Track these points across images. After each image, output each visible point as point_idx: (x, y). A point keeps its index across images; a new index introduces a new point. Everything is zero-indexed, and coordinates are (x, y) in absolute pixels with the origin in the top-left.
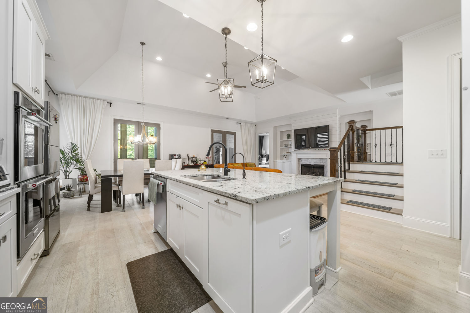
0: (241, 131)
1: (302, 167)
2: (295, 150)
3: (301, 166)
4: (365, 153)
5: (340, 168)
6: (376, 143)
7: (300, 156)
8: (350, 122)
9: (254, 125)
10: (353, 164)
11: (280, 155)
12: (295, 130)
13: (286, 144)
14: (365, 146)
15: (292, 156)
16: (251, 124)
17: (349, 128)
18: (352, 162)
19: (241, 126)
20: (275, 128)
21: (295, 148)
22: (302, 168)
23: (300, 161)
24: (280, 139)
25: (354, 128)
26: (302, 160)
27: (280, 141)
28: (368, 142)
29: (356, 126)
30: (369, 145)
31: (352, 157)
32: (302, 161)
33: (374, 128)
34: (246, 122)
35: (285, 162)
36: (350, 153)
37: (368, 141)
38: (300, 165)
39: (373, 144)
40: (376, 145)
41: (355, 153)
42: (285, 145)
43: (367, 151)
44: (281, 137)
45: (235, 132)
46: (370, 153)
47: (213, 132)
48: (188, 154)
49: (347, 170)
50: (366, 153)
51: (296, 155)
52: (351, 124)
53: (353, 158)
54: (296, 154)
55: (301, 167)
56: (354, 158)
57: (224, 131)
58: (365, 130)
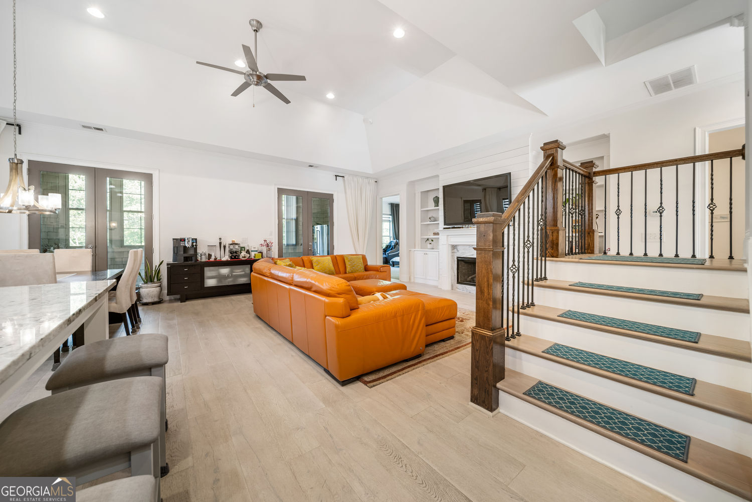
0: (346, 193)
1: (460, 263)
2: (444, 228)
3: (458, 261)
4: (589, 233)
5: (514, 277)
6: (618, 206)
7: (455, 241)
8: (547, 147)
9: (373, 182)
10: (554, 263)
11: (421, 238)
12: (444, 187)
13: (433, 217)
14: (589, 214)
15: (440, 240)
16: (367, 178)
17: (544, 161)
18: (553, 257)
19: (344, 181)
20: (412, 184)
21: (444, 225)
22: (460, 266)
23: (455, 250)
24: (421, 208)
25: (560, 163)
26: (458, 248)
27: (421, 211)
28: (597, 209)
29: (564, 158)
30: (602, 215)
31: (552, 242)
32: (458, 251)
33: (612, 167)
34: (355, 174)
35: (427, 253)
36: (546, 232)
37: (598, 206)
38: (456, 260)
39: (612, 208)
40: (618, 212)
41: (561, 233)
42: (430, 218)
43: (595, 227)
44: (424, 204)
45: (332, 195)
46: (603, 234)
47: (281, 191)
48: (220, 237)
49: (537, 280)
50: (591, 232)
51: (447, 238)
52: (551, 150)
53: (555, 245)
54: (448, 235)
55: (456, 263)
56: (557, 244)
57: (308, 192)
58: (589, 173)
